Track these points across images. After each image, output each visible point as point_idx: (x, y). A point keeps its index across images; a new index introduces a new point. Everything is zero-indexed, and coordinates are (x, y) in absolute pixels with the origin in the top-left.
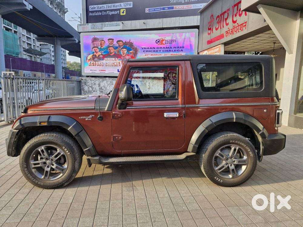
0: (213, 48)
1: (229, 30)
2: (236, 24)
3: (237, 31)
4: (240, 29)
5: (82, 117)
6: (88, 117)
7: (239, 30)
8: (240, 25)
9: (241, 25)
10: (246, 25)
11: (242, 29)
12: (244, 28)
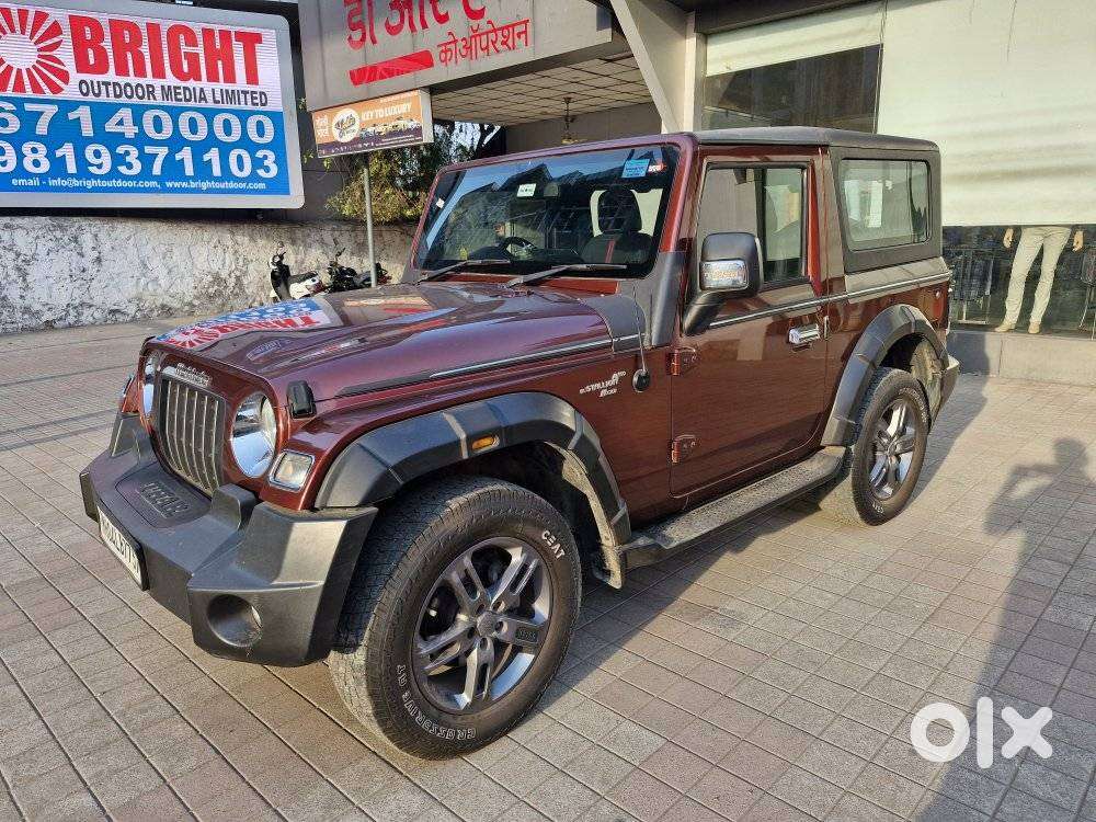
0: (382, 100)
1: (455, 41)
2: (482, 22)
3: (491, 49)
4: (504, 43)
5: (588, 389)
6: (608, 383)
7: (498, 45)
8: (502, 29)
9: (507, 27)
10: (525, 32)
11: (510, 43)
12: (520, 42)
